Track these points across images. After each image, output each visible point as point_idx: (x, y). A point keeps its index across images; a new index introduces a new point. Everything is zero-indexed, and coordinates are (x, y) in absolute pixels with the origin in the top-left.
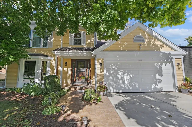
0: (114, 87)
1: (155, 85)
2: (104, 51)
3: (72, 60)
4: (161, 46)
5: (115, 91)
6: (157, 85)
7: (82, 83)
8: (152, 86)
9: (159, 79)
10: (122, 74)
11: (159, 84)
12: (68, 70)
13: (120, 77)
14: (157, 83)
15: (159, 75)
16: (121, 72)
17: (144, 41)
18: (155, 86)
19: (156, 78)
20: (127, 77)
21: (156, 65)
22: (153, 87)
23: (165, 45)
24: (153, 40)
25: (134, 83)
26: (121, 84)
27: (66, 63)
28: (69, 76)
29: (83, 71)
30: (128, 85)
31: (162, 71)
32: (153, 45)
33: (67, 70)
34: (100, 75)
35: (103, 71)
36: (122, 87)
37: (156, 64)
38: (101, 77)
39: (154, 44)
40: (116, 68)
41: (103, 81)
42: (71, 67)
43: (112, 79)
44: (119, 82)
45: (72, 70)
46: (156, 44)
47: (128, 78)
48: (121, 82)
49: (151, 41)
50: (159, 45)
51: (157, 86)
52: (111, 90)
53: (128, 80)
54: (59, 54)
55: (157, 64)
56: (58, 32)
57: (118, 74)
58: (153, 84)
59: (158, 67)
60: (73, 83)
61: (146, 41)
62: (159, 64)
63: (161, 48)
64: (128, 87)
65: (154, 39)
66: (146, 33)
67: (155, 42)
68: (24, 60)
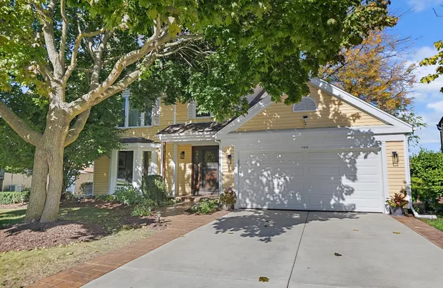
0: (253, 198)
1: (337, 199)
2: (235, 132)
3: (194, 148)
4: (352, 116)
5: (255, 206)
6: (343, 199)
7: (210, 193)
8: (331, 200)
9: (348, 187)
10: (268, 175)
11: (348, 196)
12: (185, 168)
13: (264, 180)
14: (344, 194)
15: (348, 178)
16: (267, 170)
17: (315, 107)
18: (339, 200)
19: (340, 183)
20: (279, 180)
21: (342, 157)
22: (333, 202)
23: (362, 114)
24: (335, 105)
25: (292, 194)
26: (267, 194)
27: (183, 152)
28: (188, 178)
29: (212, 168)
30: (281, 195)
31: (356, 169)
32: (334, 116)
33: (185, 166)
34: (227, 177)
35: (233, 169)
36: (269, 200)
37: (343, 154)
38: (229, 180)
39: (337, 114)
40: (258, 165)
41: (231, 186)
42: (191, 160)
43: (250, 184)
44: (263, 191)
45: (193, 167)
46: (343, 112)
47: (281, 183)
48: (266, 189)
49: (329, 108)
50: (348, 115)
51: (341, 201)
52: (247, 205)
53: (281, 186)
54: (167, 140)
55: (344, 156)
56: (165, 99)
57: (262, 175)
58: (334, 197)
59: (348, 161)
60: (195, 191)
61: (320, 107)
62: (351, 154)
63: (354, 121)
64: (280, 200)
65: (337, 103)
66: (319, 91)
67: (340, 109)
68: (117, 151)
